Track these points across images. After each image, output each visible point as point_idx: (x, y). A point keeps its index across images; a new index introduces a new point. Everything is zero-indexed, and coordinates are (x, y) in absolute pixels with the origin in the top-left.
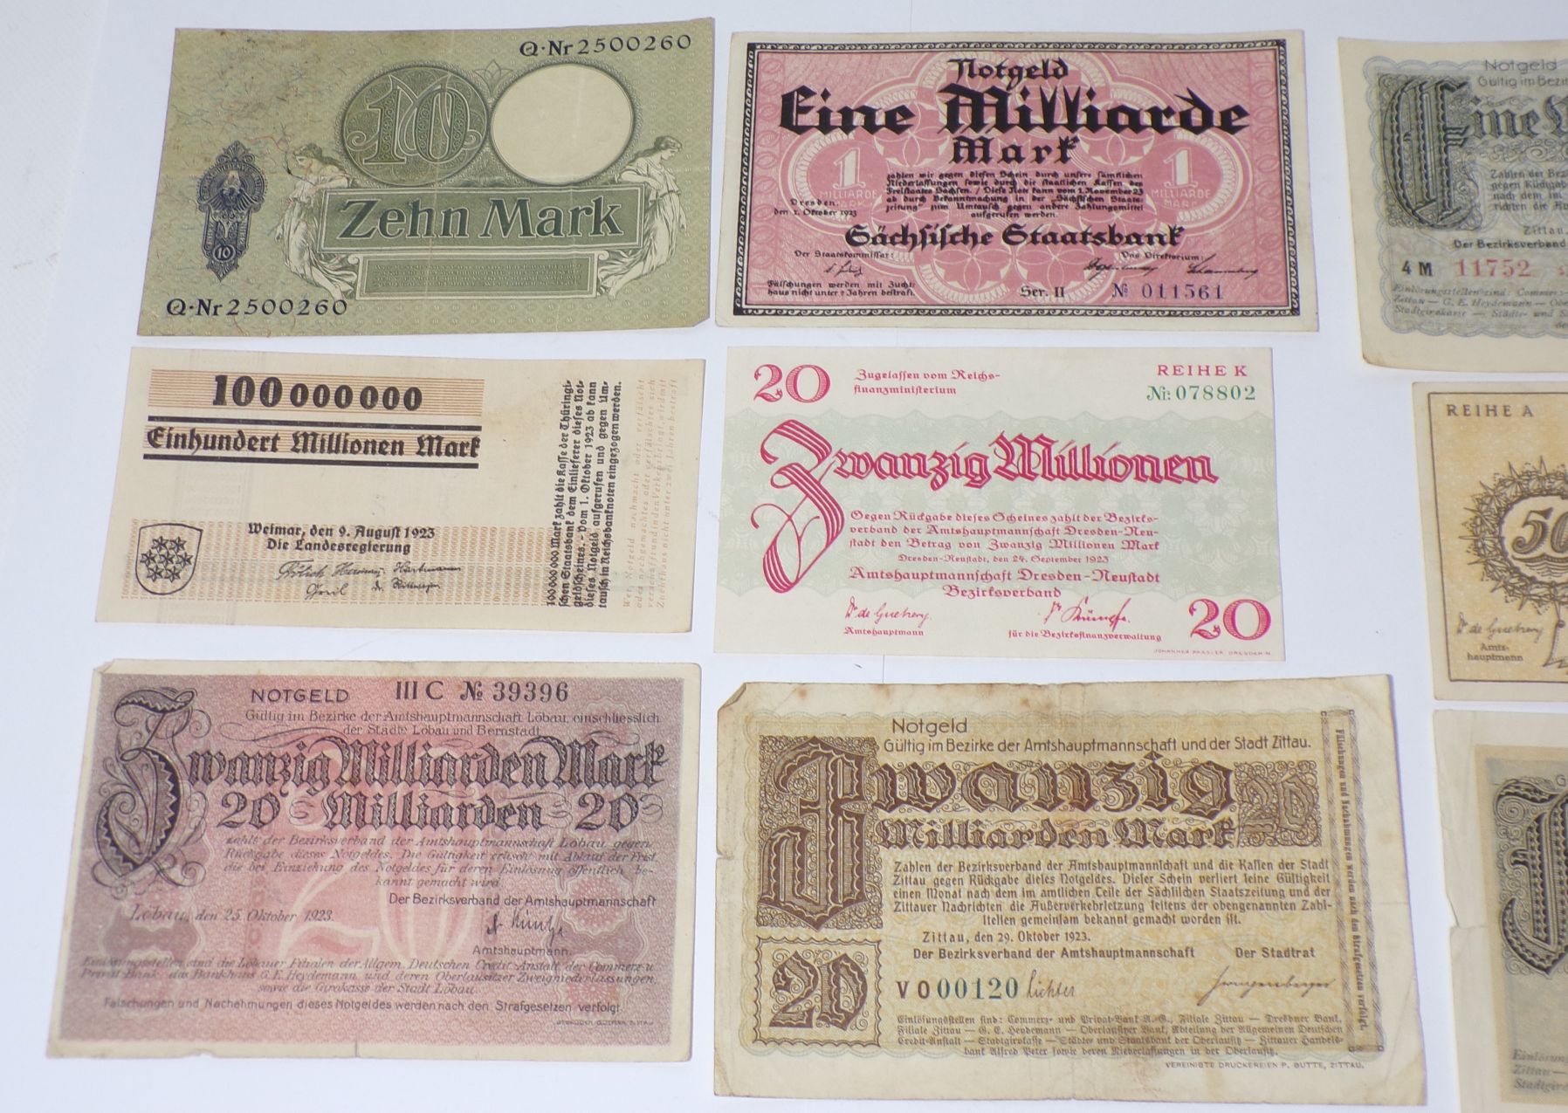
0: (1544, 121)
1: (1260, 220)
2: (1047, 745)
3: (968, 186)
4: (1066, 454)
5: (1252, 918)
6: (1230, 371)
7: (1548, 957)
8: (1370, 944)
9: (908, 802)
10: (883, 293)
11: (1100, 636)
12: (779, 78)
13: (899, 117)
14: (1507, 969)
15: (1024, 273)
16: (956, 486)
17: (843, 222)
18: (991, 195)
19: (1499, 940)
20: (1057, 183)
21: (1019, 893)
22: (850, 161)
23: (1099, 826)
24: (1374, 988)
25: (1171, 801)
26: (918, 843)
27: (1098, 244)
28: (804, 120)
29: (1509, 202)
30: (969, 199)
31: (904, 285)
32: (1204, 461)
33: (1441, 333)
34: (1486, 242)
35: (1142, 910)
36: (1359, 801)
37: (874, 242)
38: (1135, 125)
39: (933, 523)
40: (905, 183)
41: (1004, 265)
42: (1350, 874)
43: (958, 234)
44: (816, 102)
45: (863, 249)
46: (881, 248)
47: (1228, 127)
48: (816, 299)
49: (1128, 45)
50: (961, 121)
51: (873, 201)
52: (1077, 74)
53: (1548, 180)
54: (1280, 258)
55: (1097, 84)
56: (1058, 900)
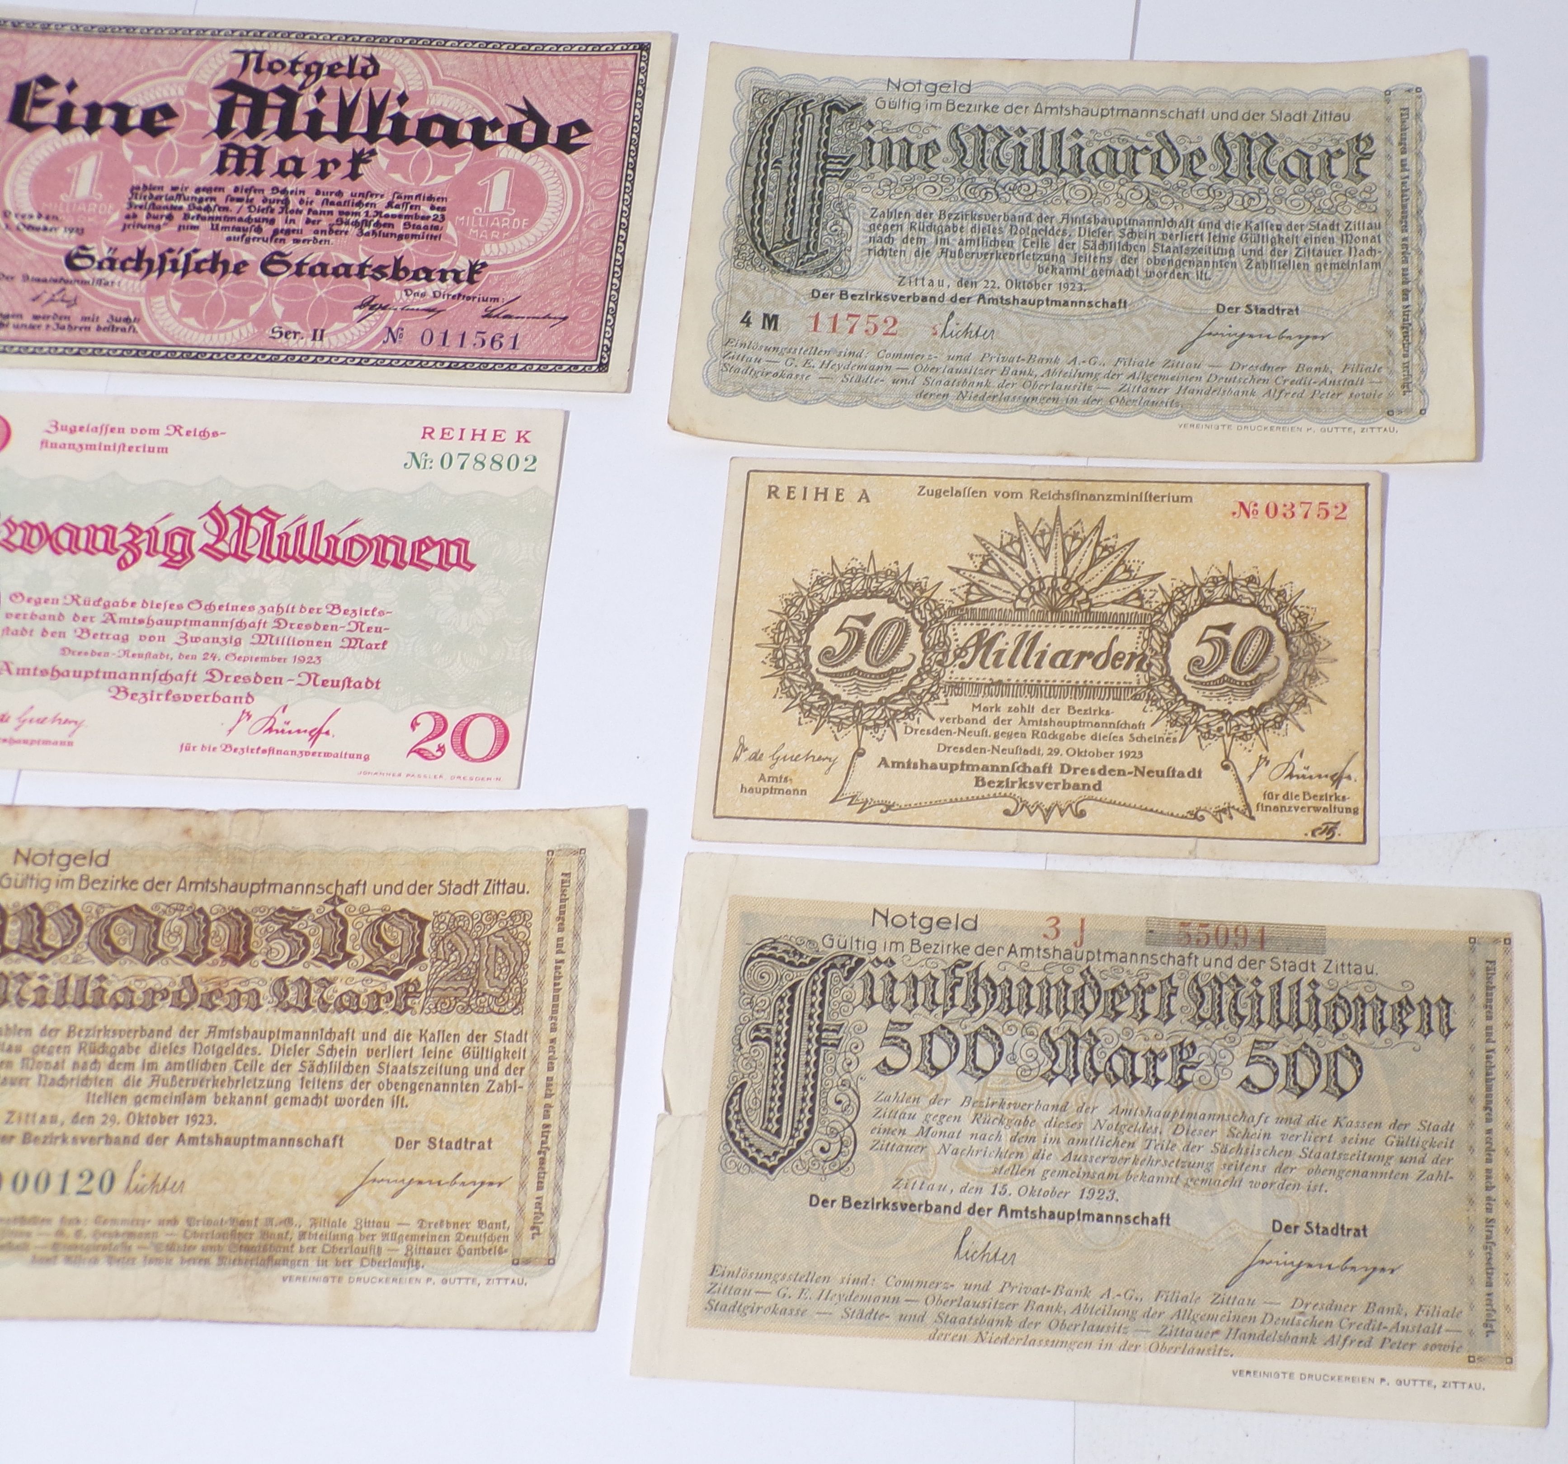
0: (946, 152)
1: (583, 257)
2: (205, 885)
3: (229, 204)
4: (292, 531)
5: (424, 1101)
6: (512, 436)
7: (775, 1154)
8: (562, 1134)
9: (17, 951)
10: (99, 328)
11: (293, 753)
12: (16, 63)
13: (158, 116)
14: (723, 1166)
15: (278, 310)
16: (149, 565)
17: (64, 240)
18: (255, 216)
19: (718, 1131)
20: (339, 204)
21: (138, 1065)
22: (88, 167)
23: (252, 986)
24: (557, 1188)
25: (348, 956)
26: (21, 1001)
27: (377, 279)
28: (39, 115)
29: (886, 246)
30: (227, 219)
31: (127, 320)
32: (462, 544)
33: (776, 399)
34: (850, 293)
35: (287, 1089)
36: (575, 960)
37: (100, 267)
38: (451, 138)
39: (111, 610)
40: (151, 196)
41: (256, 300)
42: (552, 1049)
43: (205, 261)
44: (58, 94)
45: (84, 275)
46: (107, 275)
47: (565, 145)
48: (12, 333)
49: (460, 42)
50: (234, 124)
51: (108, 217)
52: (391, 74)
53: (937, 223)
54: (598, 303)
55: (413, 87)
56: (185, 1074)
